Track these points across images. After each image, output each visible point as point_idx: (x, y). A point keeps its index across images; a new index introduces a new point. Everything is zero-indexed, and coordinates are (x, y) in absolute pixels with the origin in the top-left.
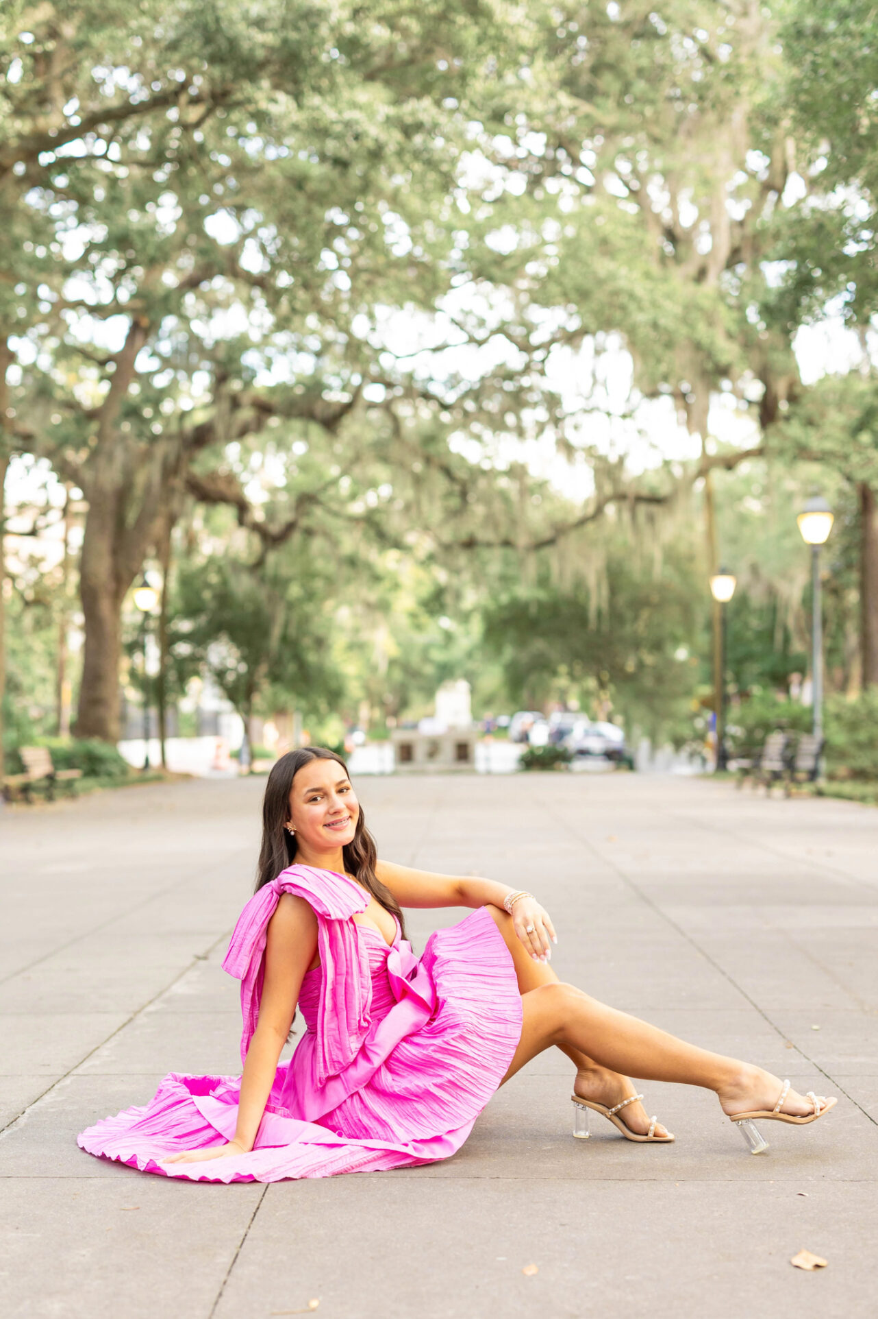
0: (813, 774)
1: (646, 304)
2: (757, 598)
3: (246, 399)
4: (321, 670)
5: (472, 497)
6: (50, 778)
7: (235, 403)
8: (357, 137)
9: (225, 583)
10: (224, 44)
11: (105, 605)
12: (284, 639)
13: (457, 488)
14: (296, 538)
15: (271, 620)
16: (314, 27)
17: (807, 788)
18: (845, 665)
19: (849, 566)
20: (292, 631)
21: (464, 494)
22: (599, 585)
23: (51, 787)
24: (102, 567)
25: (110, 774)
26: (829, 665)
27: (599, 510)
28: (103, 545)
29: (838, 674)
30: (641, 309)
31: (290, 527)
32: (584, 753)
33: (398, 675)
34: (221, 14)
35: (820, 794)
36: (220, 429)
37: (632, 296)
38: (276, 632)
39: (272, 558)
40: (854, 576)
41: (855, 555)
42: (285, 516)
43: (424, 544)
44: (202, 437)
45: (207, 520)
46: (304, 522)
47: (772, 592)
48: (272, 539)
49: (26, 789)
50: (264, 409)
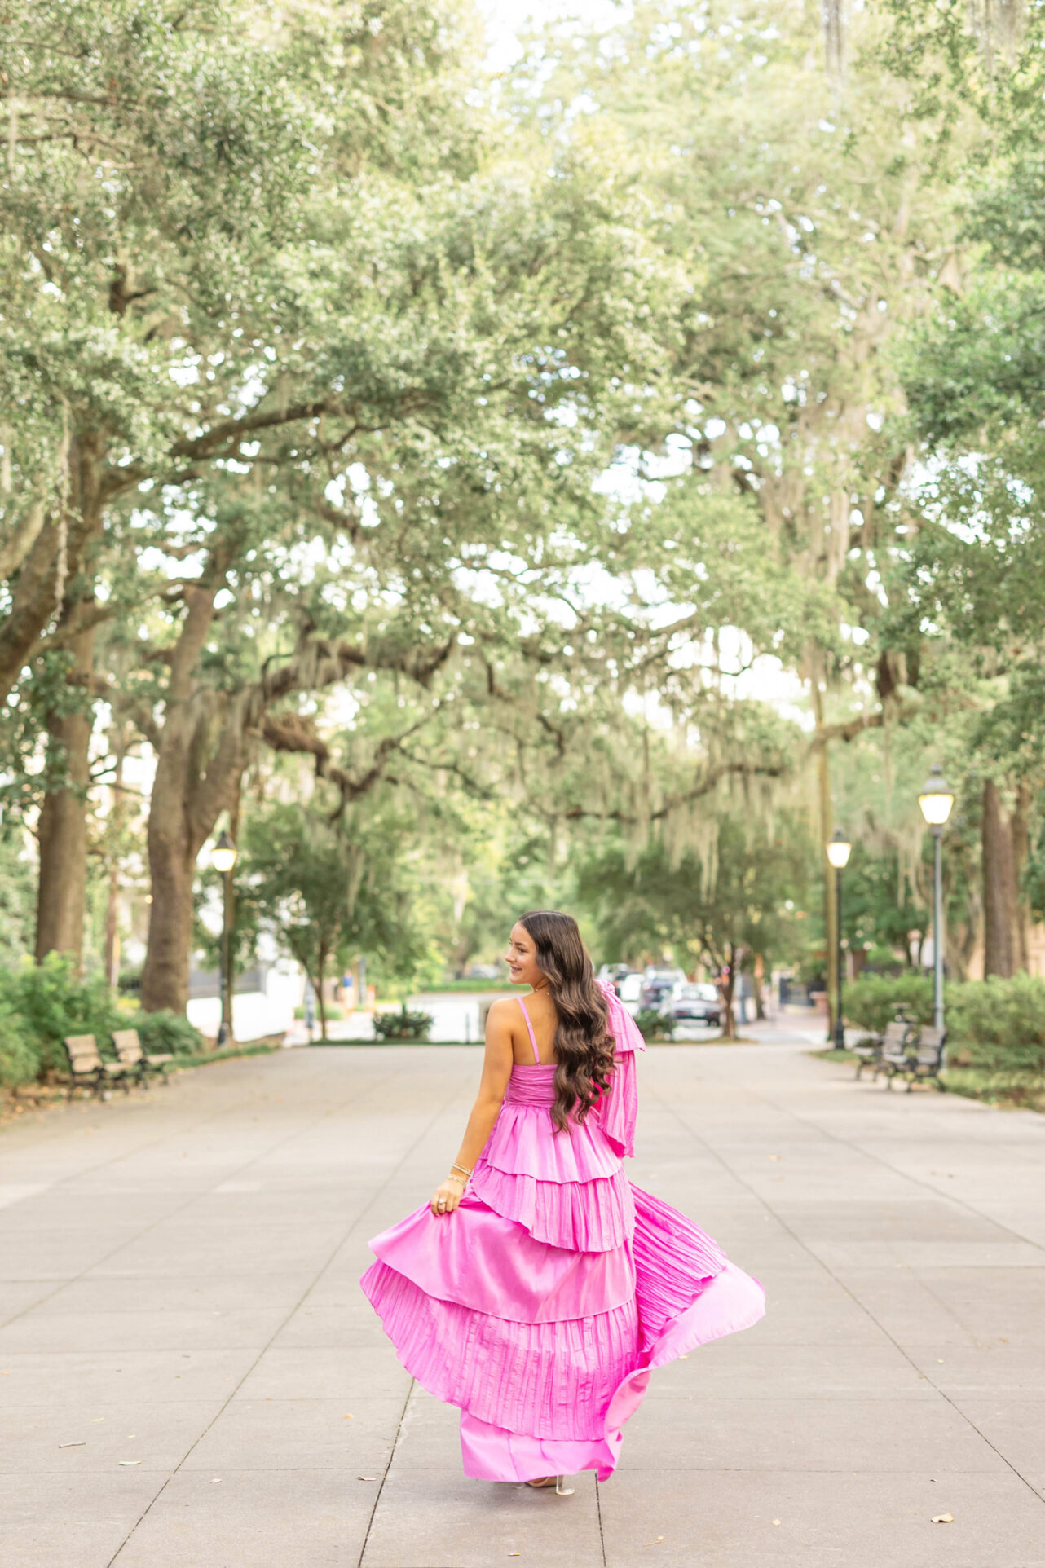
0: (935, 1067)
1: (769, 608)
2: (873, 848)
3: (334, 650)
4: (400, 928)
5: (568, 746)
6: (142, 1063)
7: (322, 652)
8: (496, 468)
9: (298, 833)
10: (373, 385)
11: (176, 864)
12: (362, 894)
13: (553, 737)
14: (379, 786)
15: (348, 874)
16: (458, 370)
17: (927, 1083)
18: (968, 922)
19: (972, 822)
20: (371, 888)
21: (560, 744)
22: (710, 859)
23: (142, 1073)
24: (174, 823)
25: (185, 1050)
26: (950, 922)
27: (712, 782)
28: (175, 799)
29: (962, 932)
30: (764, 612)
31: (373, 775)
32: (683, 1015)
33: (472, 920)
34: (372, 357)
35: (942, 1088)
36: (303, 678)
37: (754, 599)
38: (354, 888)
39: (350, 809)
40: (978, 833)
41: (979, 810)
42: (366, 763)
43: (514, 797)
44: (283, 685)
45: (279, 765)
46: (388, 769)
47: (889, 843)
48: (352, 790)
49: (122, 1075)
50: (352, 658)
